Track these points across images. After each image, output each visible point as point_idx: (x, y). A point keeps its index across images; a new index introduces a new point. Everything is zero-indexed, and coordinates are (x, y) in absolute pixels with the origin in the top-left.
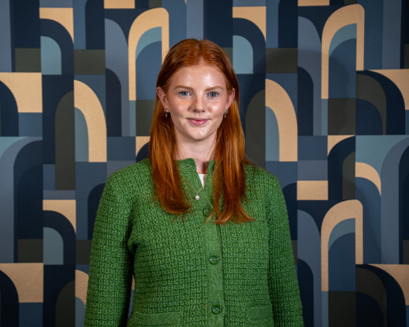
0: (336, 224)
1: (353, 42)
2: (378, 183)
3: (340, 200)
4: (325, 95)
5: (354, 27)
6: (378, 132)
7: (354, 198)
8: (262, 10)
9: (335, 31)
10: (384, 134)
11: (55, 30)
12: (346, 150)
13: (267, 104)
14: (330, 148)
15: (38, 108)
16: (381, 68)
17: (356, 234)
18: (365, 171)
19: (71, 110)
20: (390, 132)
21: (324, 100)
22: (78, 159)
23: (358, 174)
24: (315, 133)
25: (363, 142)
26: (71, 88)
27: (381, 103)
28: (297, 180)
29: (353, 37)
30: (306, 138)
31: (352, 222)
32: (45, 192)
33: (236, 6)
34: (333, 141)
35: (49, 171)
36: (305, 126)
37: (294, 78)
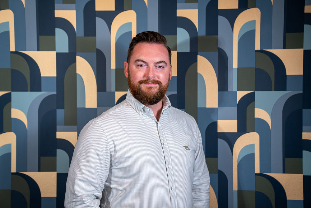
0: (242, 147)
1: (254, 31)
2: (269, 121)
3: (245, 132)
4: (235, 65)
5: (254, 22)
6: (269, 89)
7: (254, 131)
8: (196, 11)
9: (242, 25)
10: (273, 91)
11: (65, 24)
12: (249, 100)
13: (199, 71)
14: (238, 99)
16: (271, 48)
17: (255, 154)
18: (261, 113)
20: (277, 89)
21: (235, 68)
22: (79, 106)
23: (256, 116)
24: (229, 90)
26: (75, 61)
27: (271, 71)
28: (218, 120)
29: (254, 29)
30: (223, 93)
31: (253, 146)
32: (58, 127)
33: (178, 9)
34: (240, 94)
35: (60, 114)
36: (223, 85)
37: (216, 54)
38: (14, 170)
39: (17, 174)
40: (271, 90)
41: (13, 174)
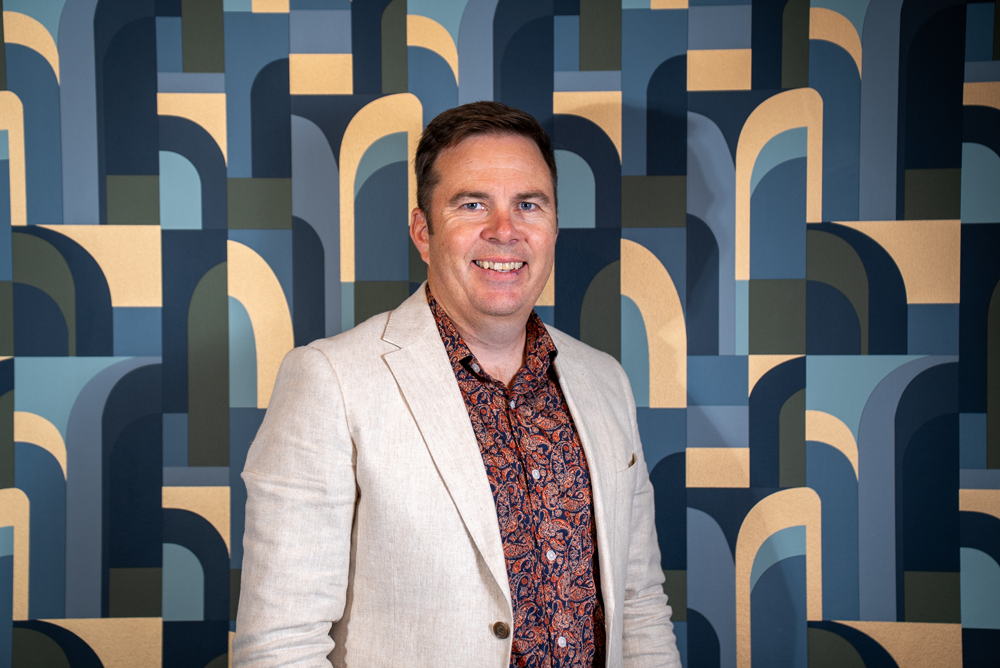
0: (766, 536)
1: (801, 163)
2: (852, 454)
3: (775, 487)
4: (742, 271)
5: (802, 133)
6: (853, 349)
7: (804, 485)
8: (615, 98)
9: (763, 143)
10: (864, 354)
11: (189, 138)
12: (786, 385)
13: (625, 291)
14: (753, 381)
15: (153, 298)
16: (857, 219)
17: (808, 559)
18: (825, 427)
19: (221, 300)
20: (874, 350)
21: (742, 282)
22: (235, 402)
23: (811, 435)
24: (723, 350)
25: (821, 369)
26: (222, 257)
27: (856, 290)
28: (686, 447)
29: (801, 155)
30: (703, 360)
31: (799, 532)
32: (167, 471)
33: (558, 91)
34: (760, 366)
35: (175, 428)
36: (703, 338)
37: (679, 236)
38: (21, 611)
39: (31, 624)
40: (858, 352)
41: (19, 624)
